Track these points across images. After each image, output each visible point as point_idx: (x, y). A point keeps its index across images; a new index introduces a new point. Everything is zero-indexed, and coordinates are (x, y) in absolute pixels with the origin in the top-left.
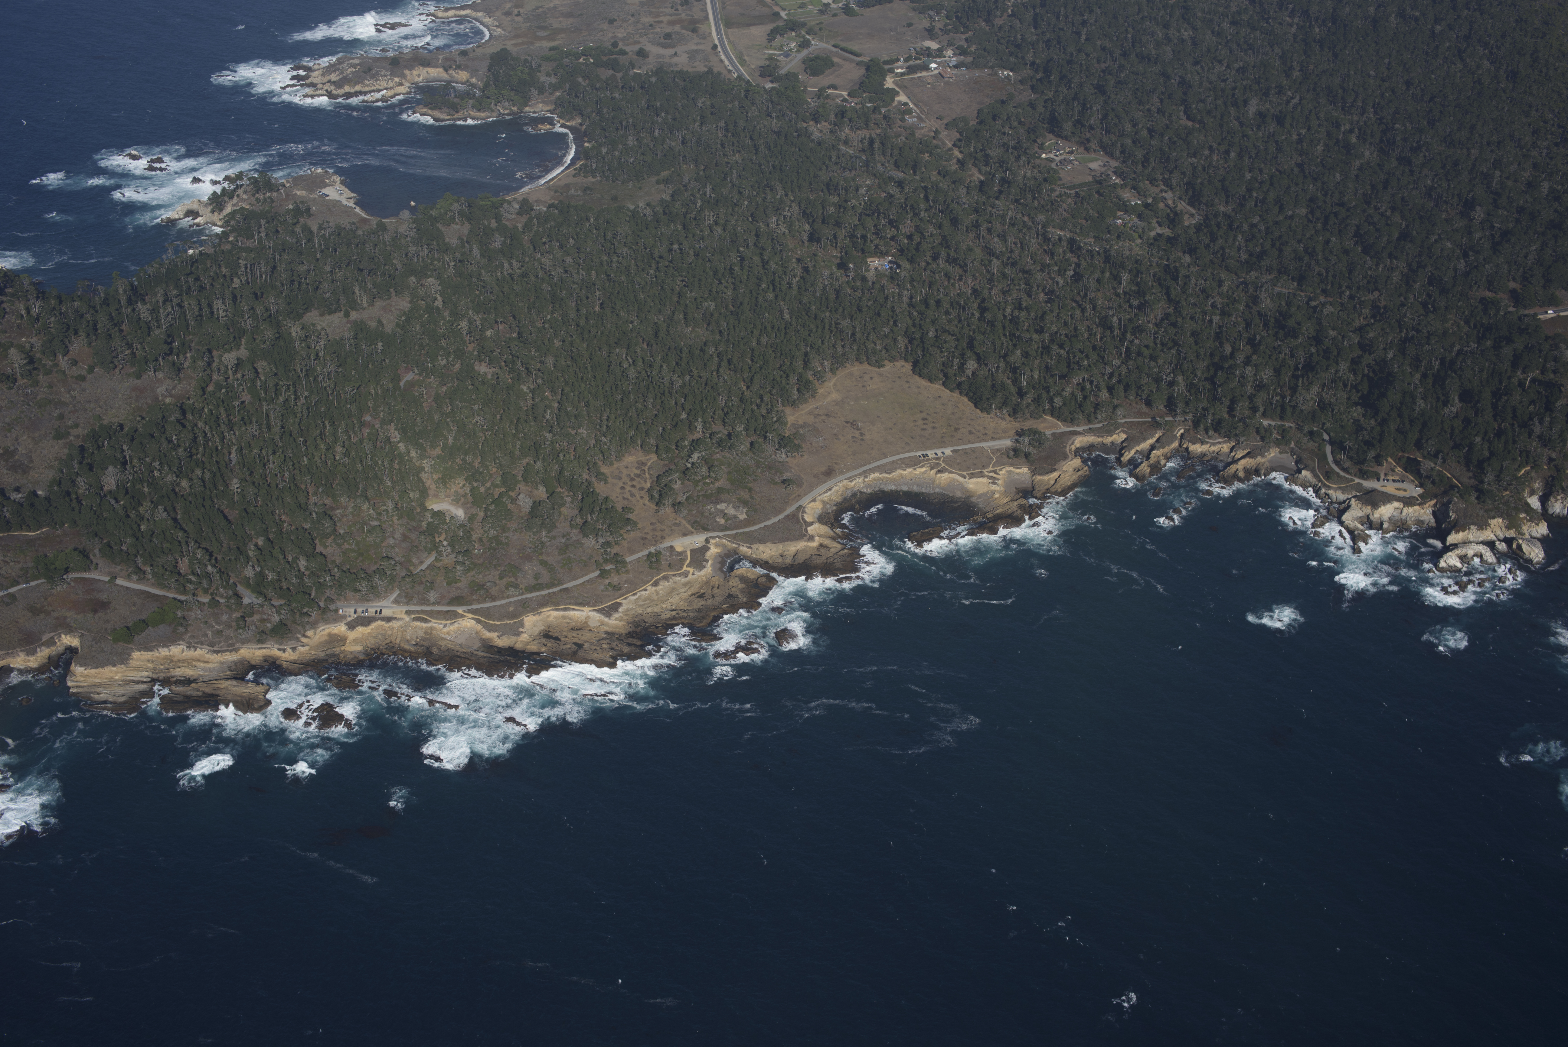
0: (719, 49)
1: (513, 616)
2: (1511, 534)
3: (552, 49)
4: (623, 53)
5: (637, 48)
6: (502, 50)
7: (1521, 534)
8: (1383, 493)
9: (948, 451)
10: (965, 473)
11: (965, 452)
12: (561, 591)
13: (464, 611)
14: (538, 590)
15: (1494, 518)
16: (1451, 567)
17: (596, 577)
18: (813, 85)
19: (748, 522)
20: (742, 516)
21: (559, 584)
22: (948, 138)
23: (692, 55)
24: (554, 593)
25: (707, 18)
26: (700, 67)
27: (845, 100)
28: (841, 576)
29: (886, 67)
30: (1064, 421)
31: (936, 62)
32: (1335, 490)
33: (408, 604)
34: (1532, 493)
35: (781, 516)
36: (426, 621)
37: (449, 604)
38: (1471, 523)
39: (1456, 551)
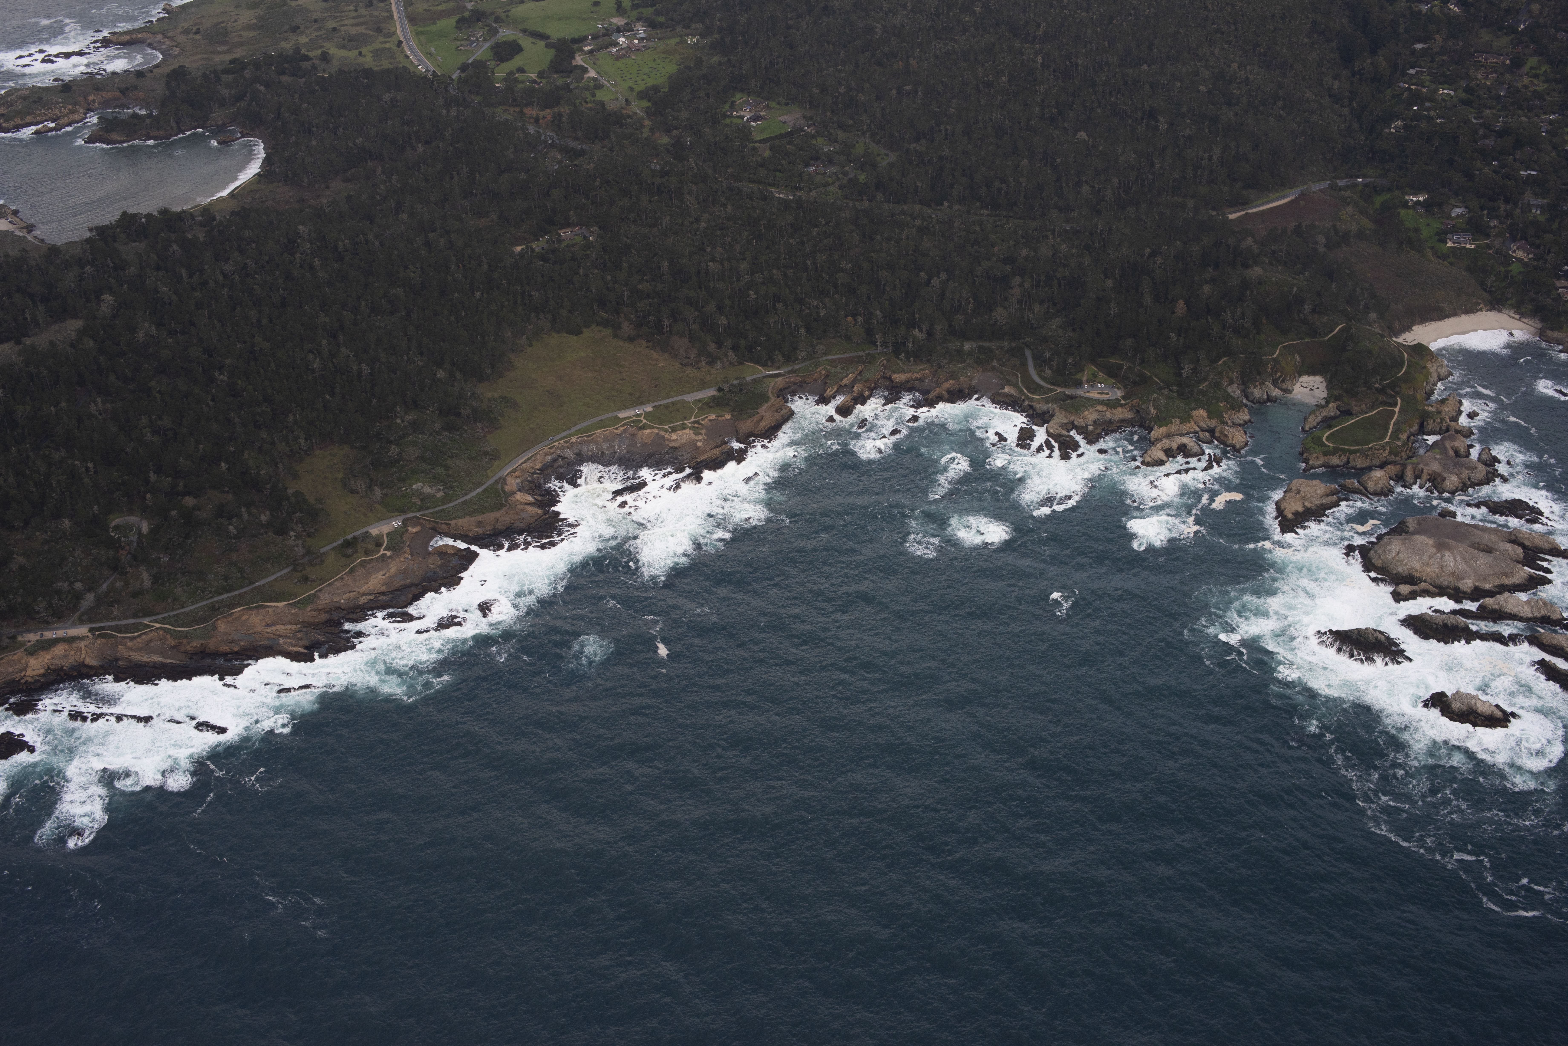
0: (404, 44)
1: (204, 620)
2: (1213, 423)
3: (232, 62)
4: (307, 58)
5: (319, 52)
6: (180, 66)
7: (1224, 423)
8: (1086, 398)
9: (649, 409)
10: (666, 427)
11: (666, 407)
12: (252, 589)
13: (151, 622)
14: (229, 591)
15: (1195, 409)
16: (1156, 461)
17: (289, 572)
18: (501, 72)
19: (445, 500)
20: (440, 495)
21: (251, 583)
22: (638, 108)
23: (377, 54)
24: (245, 592)
25: (391, 17)
26: (386, 64)
27: (534, 82)
28: (544, 541)
29: (575, 46)
30: (764, 365)
31: (624, 36)
32: (1038, 401)
33: (91, 623)
34: (1231, 382)
35: (480, 490)
36: (112, 636)
37: (135, 616)
38: (1173, 417)
39: (1160, 445)
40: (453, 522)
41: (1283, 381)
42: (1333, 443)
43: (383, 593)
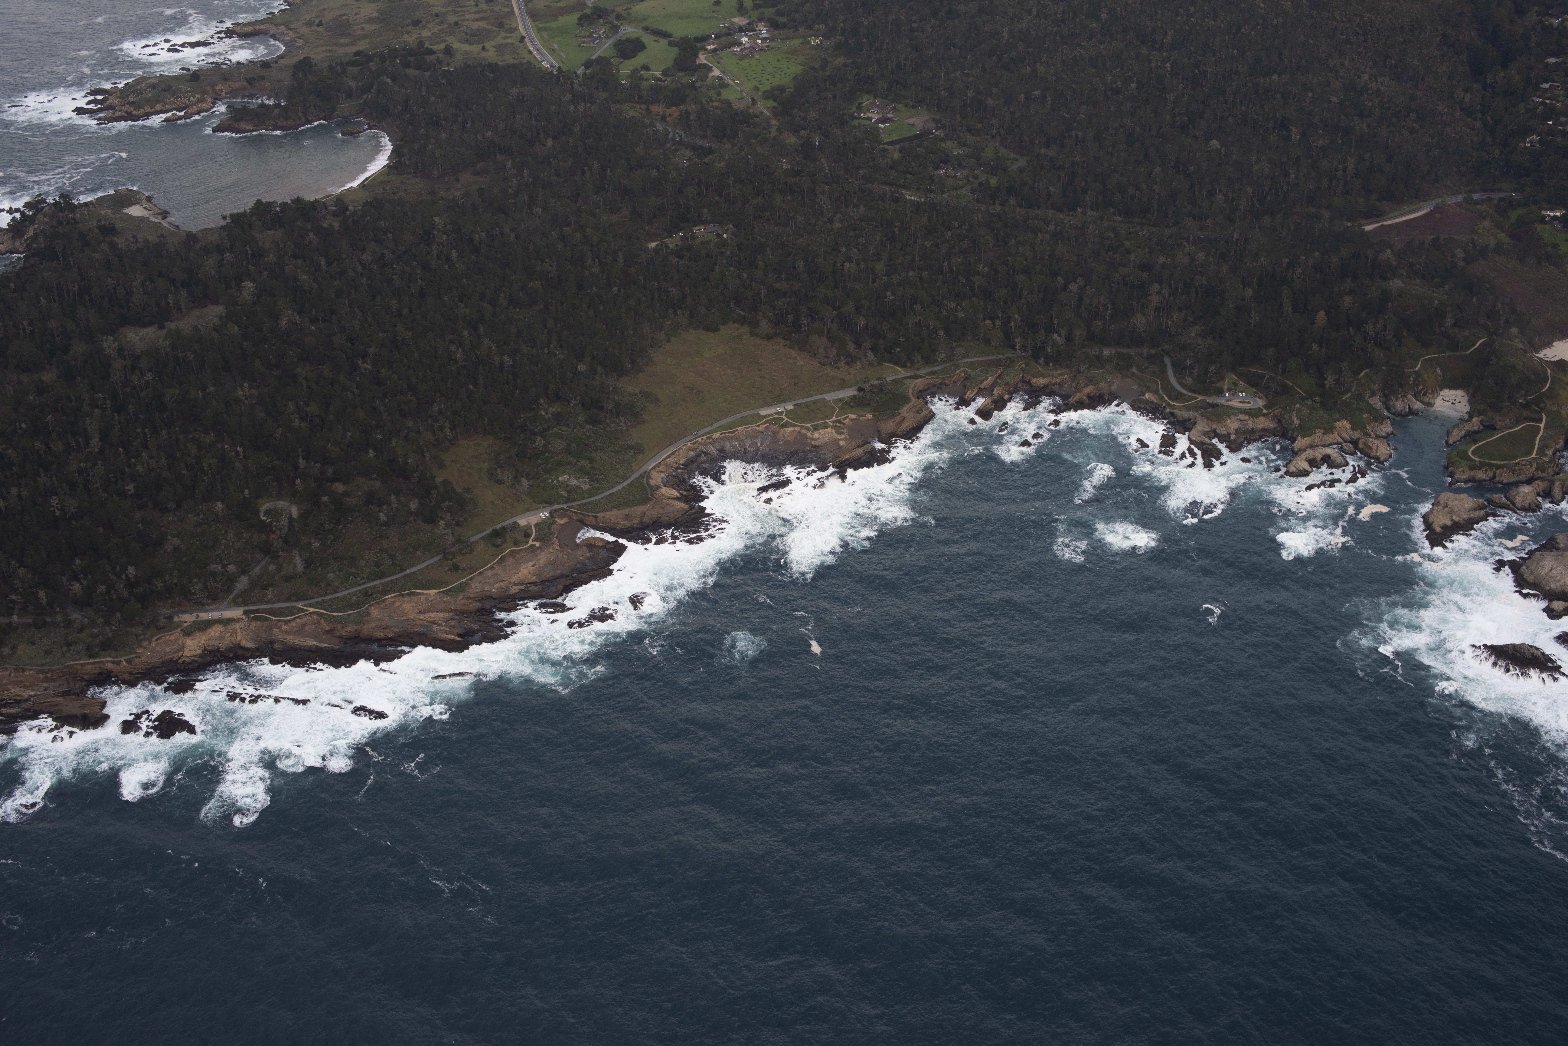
0: (527, 39)
1: (357, 605)
2: (1356, 435)
3: (357, 54)
4: (431, 52)
5: (443, 46)
6: (305, 58)
7: (1367, 434)
8: (1228, 406)
9: (790, 407)
10: (808, 425)
11: (807, 405)
12: (404, 577)
13: (305, 606)
14: (381, 578)
15: (1338, 420)
16: (1301, 471)
17: (439, 560)
18: (625, 69)
19: (591, 493)
20: (586, 487)
21: (402, 570)
22: (764, 107)
23: (501, 49)
24: (397, 579)
25: (512, 12)
26: (510, 60)
27: (659, 79)
28: (692, 536)
29: (698, 45)
30: (903, 366)
31: (746, 35)
32: (1180, 409)
33: (245, 605)
34: (1373, 394)
35: (625, 483)
36: (266, 619)
37: (289, 599)
38: (1317, 428)
39: (1304, 455)
40: (600, 515)
41: (1425, 394)
42: (1479, 457)
43: (533, 583)
